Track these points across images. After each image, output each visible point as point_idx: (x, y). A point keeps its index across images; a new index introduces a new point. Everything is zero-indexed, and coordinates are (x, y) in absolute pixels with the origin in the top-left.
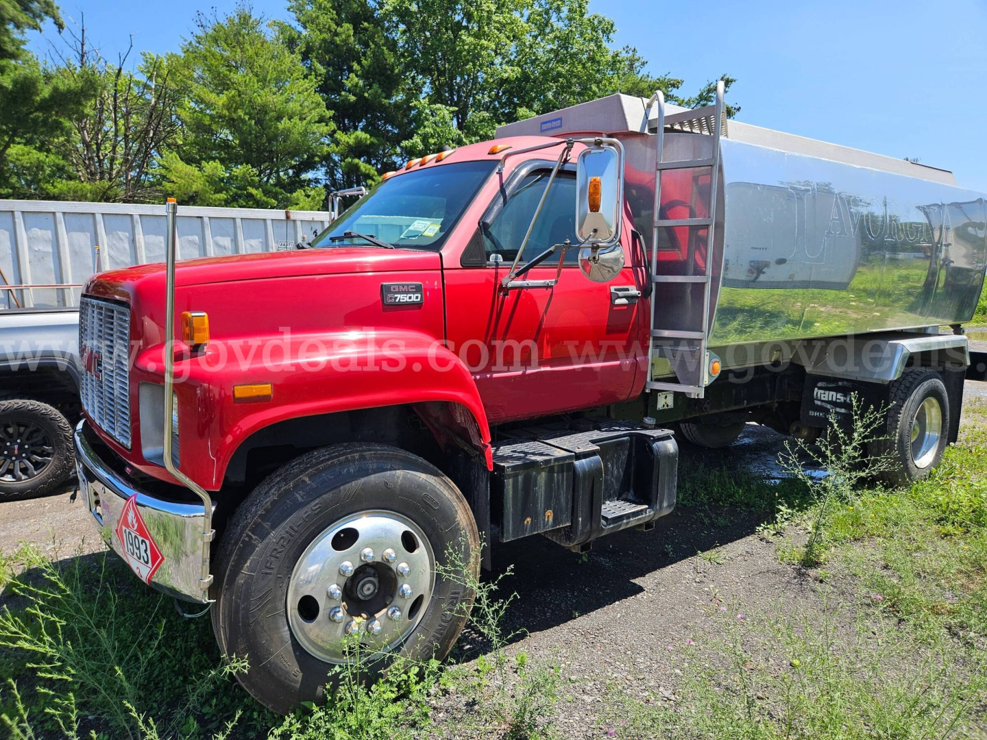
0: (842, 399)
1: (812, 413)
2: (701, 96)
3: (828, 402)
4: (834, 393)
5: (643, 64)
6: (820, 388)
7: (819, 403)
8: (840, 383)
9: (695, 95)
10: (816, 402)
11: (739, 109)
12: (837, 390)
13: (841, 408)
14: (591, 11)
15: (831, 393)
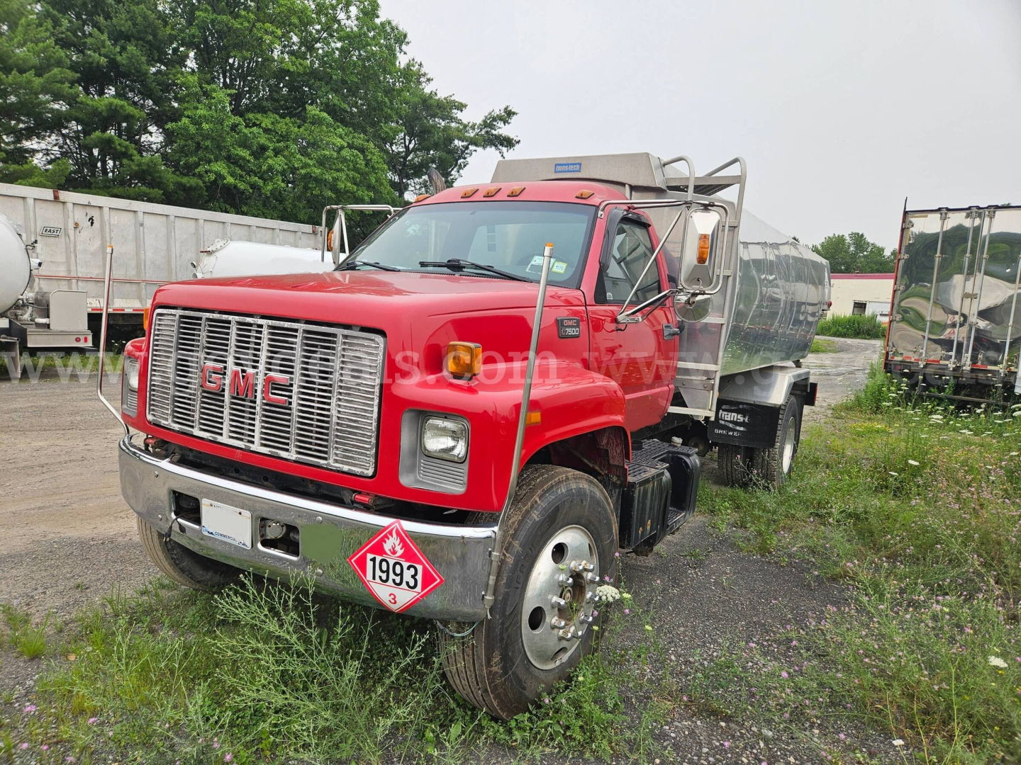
0: (742, 419)
1: (717, 431)
2: (485, 121)
3: (730, 422)
4: (736, 415)
5: (429, 80)
6: (724, 410)
7: (723, 422)
8: (741, 406)
9: (479, 121)
10: (720, 421)
11: (519, 142)
12: (738, 412)
13: (740, 426)
14: (383, 15)
15: (733, 414)
